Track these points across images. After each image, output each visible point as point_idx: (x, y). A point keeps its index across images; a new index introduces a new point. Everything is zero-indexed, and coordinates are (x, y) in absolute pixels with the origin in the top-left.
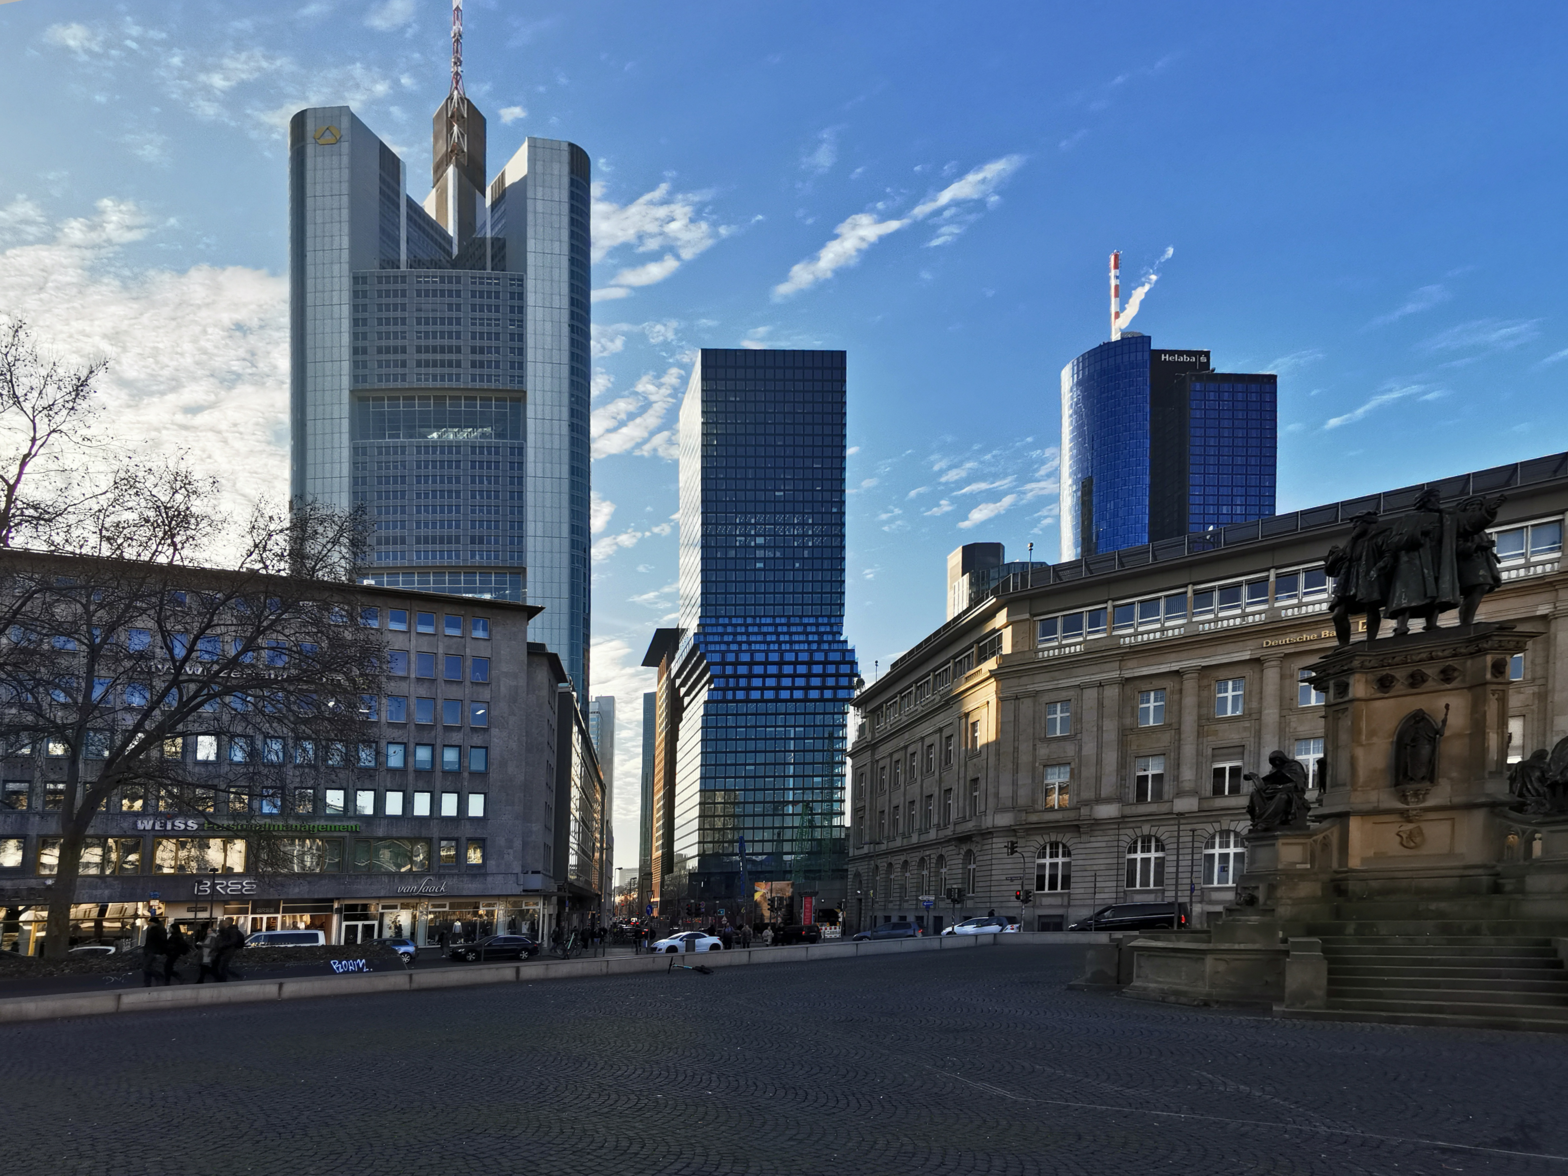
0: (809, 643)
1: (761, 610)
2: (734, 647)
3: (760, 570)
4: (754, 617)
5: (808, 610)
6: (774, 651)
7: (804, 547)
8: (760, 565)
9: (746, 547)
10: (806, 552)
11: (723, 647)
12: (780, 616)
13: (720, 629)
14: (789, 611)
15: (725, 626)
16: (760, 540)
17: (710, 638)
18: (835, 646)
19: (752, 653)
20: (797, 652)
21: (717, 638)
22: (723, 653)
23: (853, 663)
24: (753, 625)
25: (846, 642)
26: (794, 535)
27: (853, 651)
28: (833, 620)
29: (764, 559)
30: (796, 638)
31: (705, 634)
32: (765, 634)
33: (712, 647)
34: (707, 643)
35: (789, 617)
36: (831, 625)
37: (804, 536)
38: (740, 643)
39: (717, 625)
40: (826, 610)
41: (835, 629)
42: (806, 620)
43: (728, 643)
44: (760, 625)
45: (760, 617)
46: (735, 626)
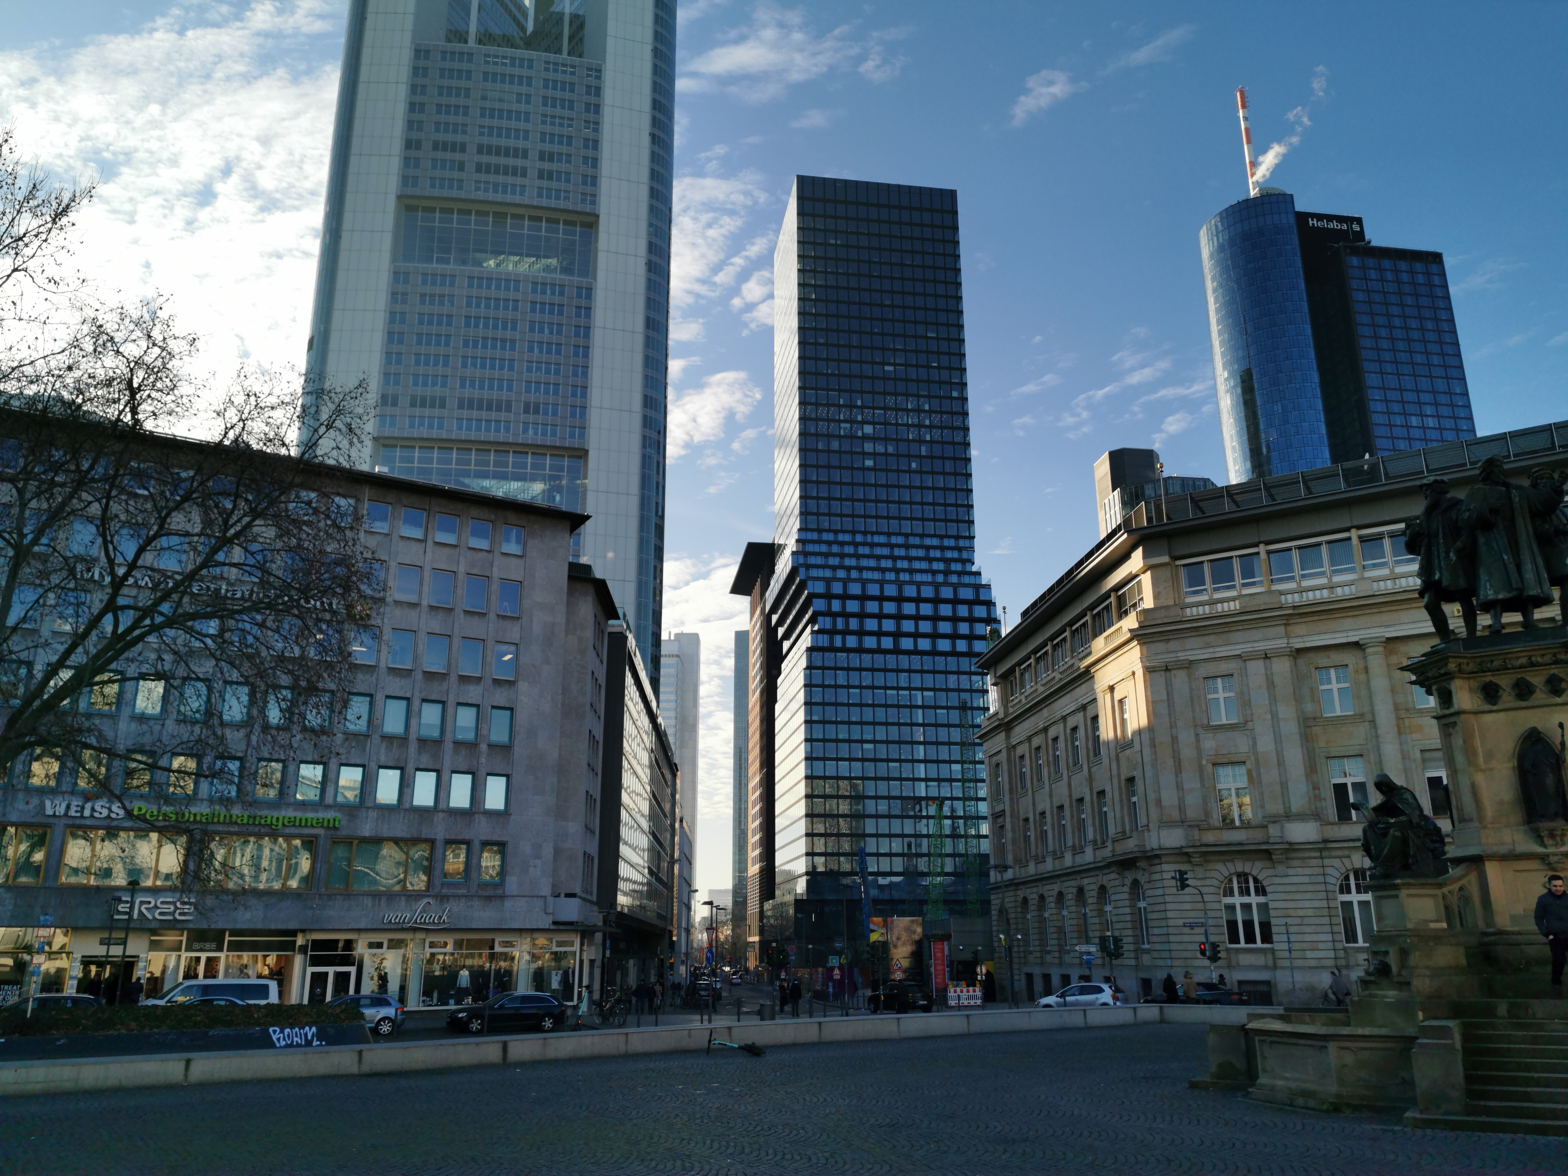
0: (934, 573)
1: (872, 524)
2: (841, 574)
3: (869, 469)
4: (865, 533)
5: (930, 528)
6: (890, 582)
7: (921, 441)
8: (869, 463)
9: (852, 437)
10: (923, 449)
11: (828, 573)
12: (897, 534)
13: (824, 548)
14: (906, 527)
15: (829, 543)
16: (868, 429)
17: (812, 560)
18: (967, 579)
19: (864, 583)
20: (919, 585)
21: (819, 560)
22: (828, 581)
23: (990, 604)
24: (864, 544)
25: (978, 574)
26: (907, 425)
27: (988, 587)
28: (962, 543)
29: (874, 455)
30: (917, 565)
31: (806, 554)
32: (879, 558)
33: (814, 573)
34: (808, 567)
35: (907, 536)
36: (960, 549)
37: (920, 426)
38: (848, 569)
39: (819, 542)
40: (952, 529)
41: (965, 555)
42: (928, 542)
43: (834, 568)
44: (872, 545)
45: (873, 534)
46: (842, 544)
